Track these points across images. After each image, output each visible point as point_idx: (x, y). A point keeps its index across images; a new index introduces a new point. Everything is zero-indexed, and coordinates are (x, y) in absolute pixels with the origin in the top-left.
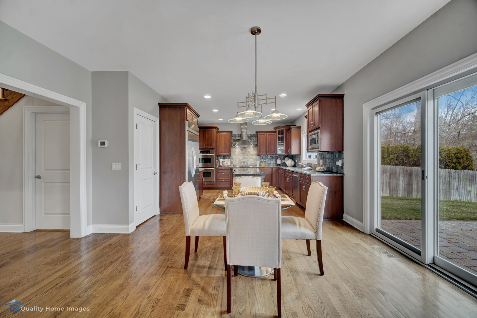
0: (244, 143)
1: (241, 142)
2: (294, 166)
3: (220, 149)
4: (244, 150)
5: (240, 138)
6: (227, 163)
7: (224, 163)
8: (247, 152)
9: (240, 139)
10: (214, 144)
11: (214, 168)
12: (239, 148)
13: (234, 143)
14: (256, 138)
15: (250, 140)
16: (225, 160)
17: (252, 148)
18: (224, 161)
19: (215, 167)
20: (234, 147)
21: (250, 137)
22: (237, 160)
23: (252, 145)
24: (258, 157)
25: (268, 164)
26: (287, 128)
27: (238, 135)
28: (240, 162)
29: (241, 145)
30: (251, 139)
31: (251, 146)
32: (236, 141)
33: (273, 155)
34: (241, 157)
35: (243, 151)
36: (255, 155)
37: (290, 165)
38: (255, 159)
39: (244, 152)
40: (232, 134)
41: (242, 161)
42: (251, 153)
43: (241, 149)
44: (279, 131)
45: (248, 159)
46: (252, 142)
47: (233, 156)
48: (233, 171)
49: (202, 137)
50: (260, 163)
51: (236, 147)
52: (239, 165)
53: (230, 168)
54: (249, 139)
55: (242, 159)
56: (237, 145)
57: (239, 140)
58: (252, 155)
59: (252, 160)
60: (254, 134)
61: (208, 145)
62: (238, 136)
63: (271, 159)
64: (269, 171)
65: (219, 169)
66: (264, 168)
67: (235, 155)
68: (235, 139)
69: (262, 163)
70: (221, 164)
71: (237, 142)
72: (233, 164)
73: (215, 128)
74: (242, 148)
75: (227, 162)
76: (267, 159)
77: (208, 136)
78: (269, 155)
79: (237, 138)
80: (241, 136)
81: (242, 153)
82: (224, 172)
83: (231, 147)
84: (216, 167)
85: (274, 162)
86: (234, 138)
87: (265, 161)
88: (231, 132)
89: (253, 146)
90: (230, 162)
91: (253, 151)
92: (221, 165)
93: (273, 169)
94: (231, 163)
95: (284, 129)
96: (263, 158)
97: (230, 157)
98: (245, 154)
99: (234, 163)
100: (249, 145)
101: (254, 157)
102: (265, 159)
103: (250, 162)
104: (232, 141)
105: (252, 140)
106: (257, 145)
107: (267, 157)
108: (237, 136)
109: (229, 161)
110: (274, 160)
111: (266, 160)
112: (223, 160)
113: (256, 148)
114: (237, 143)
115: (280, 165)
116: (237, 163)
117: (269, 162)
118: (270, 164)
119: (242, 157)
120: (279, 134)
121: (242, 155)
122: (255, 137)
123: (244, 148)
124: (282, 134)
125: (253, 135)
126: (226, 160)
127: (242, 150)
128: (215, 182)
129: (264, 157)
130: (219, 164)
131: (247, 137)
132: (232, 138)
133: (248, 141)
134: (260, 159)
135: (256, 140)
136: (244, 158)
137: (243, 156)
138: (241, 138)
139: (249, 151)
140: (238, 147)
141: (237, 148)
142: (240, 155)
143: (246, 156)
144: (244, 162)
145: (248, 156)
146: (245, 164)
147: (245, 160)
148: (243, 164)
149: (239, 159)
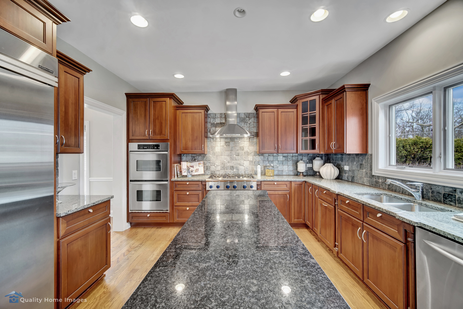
0: (232, 129)
1: (225, 128)
2: (339, 178)
3: (183, 141)
4: (232, 144)
5: (224, 121)
6: (197, 170)
7: (191, 169)
8: (237, 148)
9: (224, 123)
10: (167, 131)
11: (167, 181)
12: (222, 140)
13: (211, 131)
14: (255, 121)
15: (242, 125)
16: (193, 164)
17: (248, 140)
18: (191, 167)
19: (170, 180)
20: (213, 138)
21: (243, 118)
22: (218, 163)
23: (247, 133)
24: (258, 158)
25: (278, 171)
26: (324, 96)
27: (221, 114)
28: (224, 168)
29: (226, 133)
30: (246, 122)
31: (246, 136)
32: (216, 127)
33: (288, 153)
34: (225, 158)
35: (229, 145)
36: (253, 154)
37: (331, 176)
38: (252, 162)
39: (232, 147)
40: (209, 112)
41: (228, 164)
42: (246, 149)
43: (226, 142)
44: (304, 104)
45: (239, 162)
46: (248, 129)
47: (210, 155)
48: (207, 189)
49: (143, 115)
50: (263, 169)
51: (216, 138)
52: (222, 172)
53: (202, 182)
54: (241, 123)
55: (229, 162)
56: (218, 134)
57: (222, 124)
58: (248, 154)
59: (246, 164)
60: (251, 113)
61: (154, 132)
62: (221, 117)
63: (284, 162)
64: (284, 187)
65: (178, 183)
66: (272, 183)
67: (214, 154)
68: (214, 123)
69: (266, 170)
70: (183, 172)
71: (217, 129)
72: (210, 172)
73: (171, 96)
74: (229, 140)
75: (198, 167)
76: (277, 162)
77: (154, 114)
78: (279, 154)
79: (218, 121)
80: (225, 116)
81: (228, 151)
82: (188, 191)
83: (207, 137)
84: (173, 179)
85: (291, 168)
86: (212, 120)
87: (272, 165)
88: (206, 108)
89: (249, 135)
90: (203, 167)
91: (249, 146)
92: (184, 174)
93: (293, 184)
94: (207, 169)
95: (316, 98)
96: (268, 159)
97: (204, 157)
98: (233, 152)
99: (213, 168)
100: (241, 133)
101: (250, 158)
102: (272, 162)
103: (243, 168)
104: (209, 125)
105: (248, 125)
106: (257, 135)
107: (276, 158)
108: (219, 116)
109: (202, 164)
110: (290, 163)
111: (275, 163)
112: (189, 164)
113: (255, 140)
114: (219, 129)
115: (303, 175)
116: (219, 168)
117: (280, 168)
118: (282, 171)
119: (228, 159)
120: (304, 110)
121: (228, 153)
122: (253, 119)
123: (232, 139)
124: (313, 108)
125: (248, 116)
126: (195, 164)
127: (227, 144)
128: (168, 212)
129: (271, 158)
130: (181, 172)
131: (239, 119)
132: (209, 120)
133: (240, 126)
134: (262, 162)
135: (255, 125)
136: (232, 159)
137: (230, 156)
138: (226, 120)
139: (241, 145)
140: (220, 138)
141: (218, 140)
142: (224, 154)
143: (235, 156)
144: (232, 166)
145: (239, 156)
146: (235, 170)
147: (234, 163)
148: (229, 171)
149: (223, 162)
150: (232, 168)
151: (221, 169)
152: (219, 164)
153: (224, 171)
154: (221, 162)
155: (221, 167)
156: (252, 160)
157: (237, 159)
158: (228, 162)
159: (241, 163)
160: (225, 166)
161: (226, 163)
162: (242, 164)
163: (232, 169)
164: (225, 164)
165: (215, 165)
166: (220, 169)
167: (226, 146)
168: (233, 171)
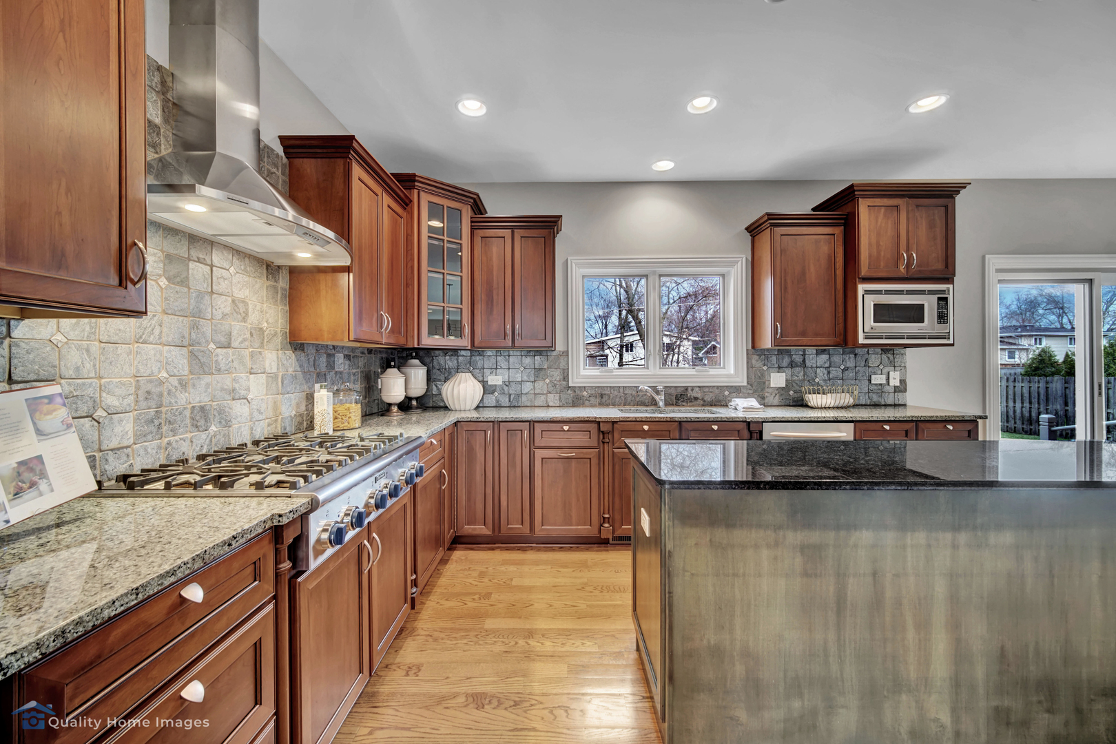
4: (200, 276)
8: (224, 305)
22: (118, 391)
24: (290, 361)
28: (155, 422)
34: (162, 360)
35: (186, 278)
36: (278, 341)
38: (275, 377)
39: (201, 296)
41: (182, 399)
42: (255, 315)
43: (170, 259)
45: (228, 381)
52: (147, 455)
55: (183, 385)
58: (262, 337)
59: (257, 388)
60: (272, 150)
74: (182, 249)
76: (334, 375)
81: (181, 312)
96: (314, 364)
98: (206, 327)
101: (272, 360)
102: (325, 377)
103: (247, 409)
107: (331, 360)
116: (126, 429)
119: (182, 362)
121: (178, 326)
123: (200, 247)
127: (174, 268)
129: (322, 362)
134: (301, 376)
136: (198, 366)
137: (191, 345)
139: (238, 293)
142: (157, 332)
143: (212, 346)
144: (202, 408)
145: (230, 351)
146: (213, 428)
147: (208, 385)
148: (189, 435)
149: (149, 387)
150: (201, 416)
151: (140, 437)
152: (126, 401)
153: (159, 447)
154: (138, 388)
155: (136, 419)
156: (274, 370)
157: (223, 366)
158: (180, 382)
159: (237, 386)
160: (164, 409)
161: (169, 392)
162: (243, 393)
163: (202, 423)
164: (165, 400)
165: (100, 413)
166: (131, 434)
167: (168, 279)
168: (203, 435)
